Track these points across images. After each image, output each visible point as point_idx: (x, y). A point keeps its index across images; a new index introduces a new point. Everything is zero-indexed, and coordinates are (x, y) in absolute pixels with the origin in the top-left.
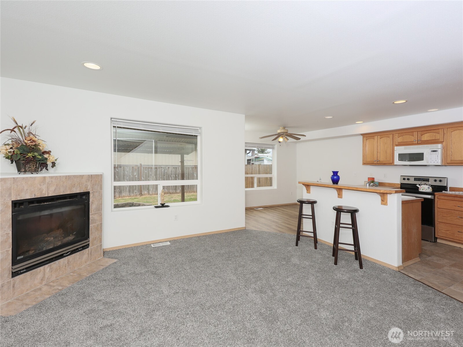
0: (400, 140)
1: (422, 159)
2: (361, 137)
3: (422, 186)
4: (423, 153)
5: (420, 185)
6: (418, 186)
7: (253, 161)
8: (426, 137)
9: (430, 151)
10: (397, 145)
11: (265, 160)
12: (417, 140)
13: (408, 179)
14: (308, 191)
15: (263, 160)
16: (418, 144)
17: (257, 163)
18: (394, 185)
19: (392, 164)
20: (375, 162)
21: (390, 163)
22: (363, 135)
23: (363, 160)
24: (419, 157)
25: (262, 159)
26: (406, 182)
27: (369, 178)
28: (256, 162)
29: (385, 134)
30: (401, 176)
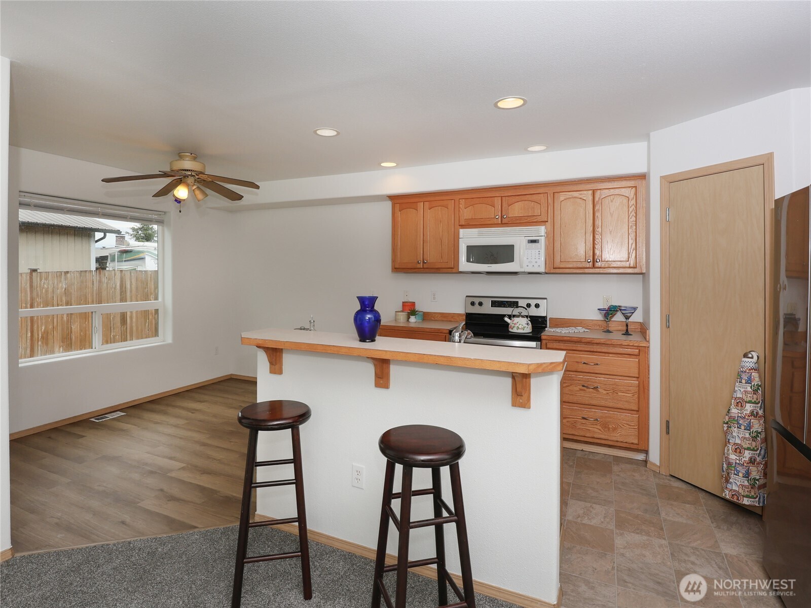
0: (467, 213)
1: (511, 259)
2: (388, 205)
3: (516, 320)
4: (513, 246)
5: (510, 317)
6: (506, 319)
7: (113, 260)
8: (517, 210)
9: (524, 241)
10: (463, 226)
11: (148, 259)
12: (500, 214)
13: (480, 304)
14: (276, 366)
15: (143, 258)
16: (503, 224)
17: (125, 266)
18: (452, 317)
19: (454, 270)
20: (418, 266)
21: (449, 269)
22: (393, 198)
23: (394, 261)
24: (504, 253)
25: (141, 256)
26: (477, 310)
27: (405, 304)
28: (124, 263)
29: (437, 198)
30: (467, 296)
